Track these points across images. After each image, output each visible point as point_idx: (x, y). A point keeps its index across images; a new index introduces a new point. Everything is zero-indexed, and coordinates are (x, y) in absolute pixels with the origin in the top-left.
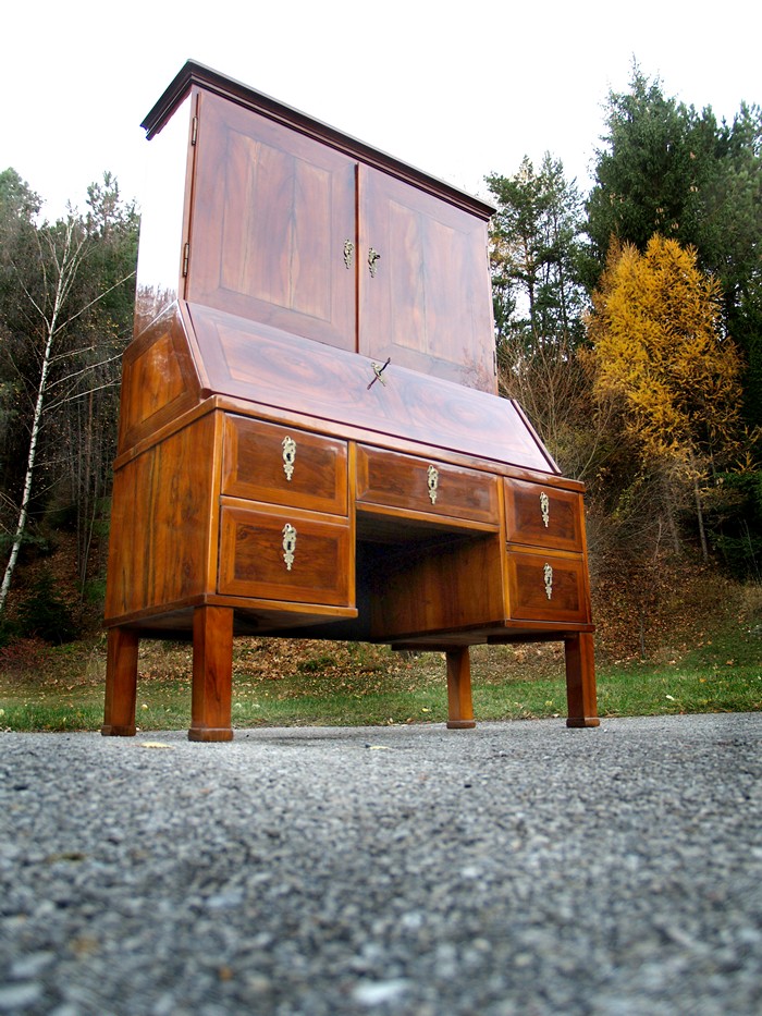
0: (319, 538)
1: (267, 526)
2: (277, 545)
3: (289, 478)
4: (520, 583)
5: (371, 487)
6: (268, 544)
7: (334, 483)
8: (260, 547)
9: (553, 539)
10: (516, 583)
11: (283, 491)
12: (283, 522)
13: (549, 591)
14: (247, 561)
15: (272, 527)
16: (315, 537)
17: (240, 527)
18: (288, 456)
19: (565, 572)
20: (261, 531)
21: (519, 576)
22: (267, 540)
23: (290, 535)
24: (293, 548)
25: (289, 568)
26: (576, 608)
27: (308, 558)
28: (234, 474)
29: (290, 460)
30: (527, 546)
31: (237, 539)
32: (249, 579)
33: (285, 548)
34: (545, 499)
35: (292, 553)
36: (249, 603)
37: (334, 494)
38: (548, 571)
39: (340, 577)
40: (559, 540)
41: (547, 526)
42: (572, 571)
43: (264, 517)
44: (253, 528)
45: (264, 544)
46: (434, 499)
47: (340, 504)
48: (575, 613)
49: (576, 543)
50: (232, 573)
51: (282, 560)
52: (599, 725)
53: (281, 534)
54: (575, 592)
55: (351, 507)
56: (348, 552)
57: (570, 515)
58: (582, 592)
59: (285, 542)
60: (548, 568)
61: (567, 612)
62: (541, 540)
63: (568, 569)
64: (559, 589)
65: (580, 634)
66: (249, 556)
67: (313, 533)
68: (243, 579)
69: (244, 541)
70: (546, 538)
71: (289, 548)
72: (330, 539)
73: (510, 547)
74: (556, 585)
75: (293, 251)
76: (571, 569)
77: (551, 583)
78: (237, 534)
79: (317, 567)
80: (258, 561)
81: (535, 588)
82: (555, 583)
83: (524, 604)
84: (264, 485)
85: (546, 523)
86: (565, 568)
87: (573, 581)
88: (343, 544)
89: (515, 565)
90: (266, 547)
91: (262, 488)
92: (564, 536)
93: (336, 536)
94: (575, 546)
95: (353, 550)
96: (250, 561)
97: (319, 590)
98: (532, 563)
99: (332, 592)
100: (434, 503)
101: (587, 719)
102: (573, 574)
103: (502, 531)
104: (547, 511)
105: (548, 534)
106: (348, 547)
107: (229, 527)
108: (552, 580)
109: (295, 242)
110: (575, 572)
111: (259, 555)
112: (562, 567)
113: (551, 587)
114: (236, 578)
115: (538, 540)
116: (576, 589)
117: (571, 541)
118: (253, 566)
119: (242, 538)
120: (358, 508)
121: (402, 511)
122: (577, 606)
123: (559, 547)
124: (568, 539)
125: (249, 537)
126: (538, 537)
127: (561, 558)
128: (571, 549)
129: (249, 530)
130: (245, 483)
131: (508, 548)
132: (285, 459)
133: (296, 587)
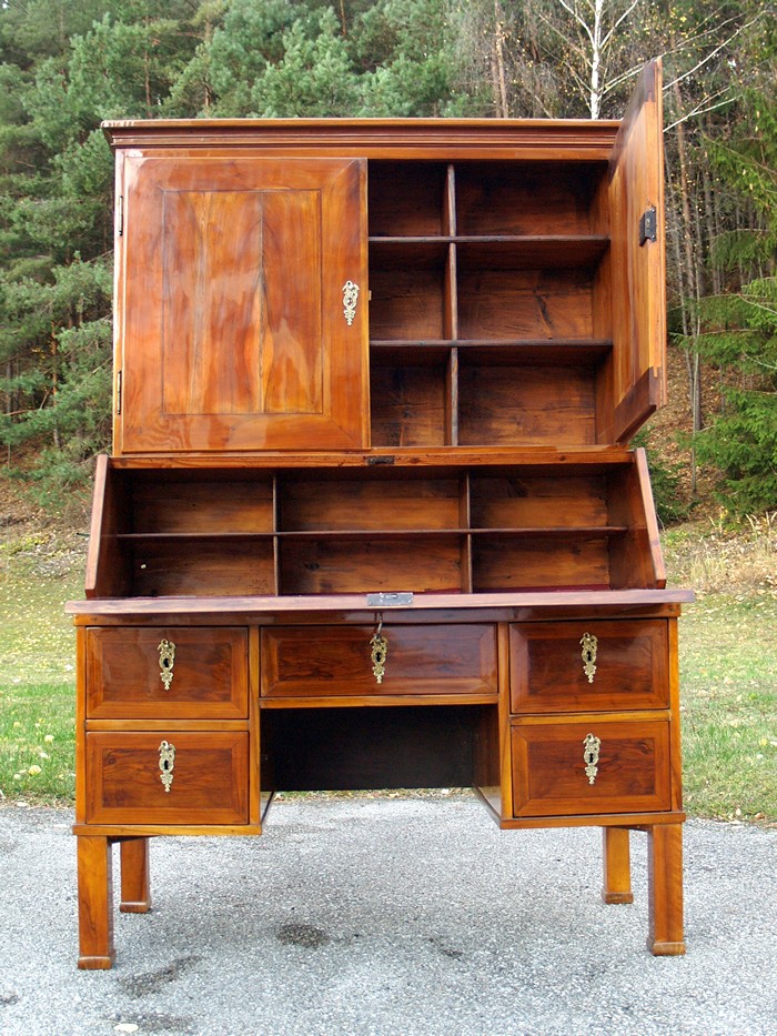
0: (206, 751)
1: (139, 747)
2: (152, 766)
3: (167, 688)
4: (533, 767)
5: (282, 678)
6: (141, 767)
7: (229, 683)
8: (131, 771)
9: (605, 697)
10: (525, 768)
11: (161, 703)
12: (158, 740)
13: (592, 772)
14: (113, 787)
15: (145, 747)
16: (199, 750)
17: (107, 752)
18: (166, 663)
19: (629, 741)
20: (132, 752)
21: (531, 756)
22: (140, 763)
23: (167, 754)
24: (171, 768)
25: (167, 790)
26: (650, 790)
27: (191, 776)
28: (101, 695)
29: (167, 666)
30: (551, 714)
31: (104, 765)
32: (118, 805)
33: (162, 768)
34: (589, 643)
35: (171, 773)
36: (123, 830)
37: (229, 695)
38: (592, 745)
39: (235, 793)
40: (618, 697)
41: (591, 681)
42: (644, 739)
43: (136, 737)
44: (122, 751)
45: (137, 766)
46: (379, 677)
47: (238, 707)
48: (646, 799)
49: (653, 697)
50: (99, 802)
51: (159, 782)
52: (683, 953)
53: (157, 754)
54: (649, 768)
55: (253, 707)
56: (245, 761)
57: (645, 655)
58: (665, 765)
59: (162, 762)
60: (592, 740)
61: (630, 799)
62: (577, 703)
63: (636, 736)
64: (612, 768)
65: (655, 827)
66: (119, 782)
67: (198, 747)
68: (113, 807)
69: (113, 766)
70: (590, 698)
71: (166, 768)
72: (221, 751)
73: (517, 721)
74: (608, 762)
75: (263, 330)
76: (641, 736)
77: (596, 760)
78: (104, 760)
79: (204, 784)
80: (130, 787)
81: (565, 771)
82: (607, 759)
83: (540, 795)
84: (135, 701)
85: (591, 677)
86: (631, 736)
87: (646, 752)
88: (238, 754)
89: (526, 743)
90: (139, 770)
91: (136, 704)
92: (628, 689)
93: (230, 746)
94: (651, 702)
95: (256, 757)
96: (120, 787)
97: (206, 810)
98: (561, 737)
99: (225, 810)
100: (379, 682)
101: (660, 945)
102: (647, 742)
103: (502, 701)
104: (594, 658)
105: (594, 692)
106: (246, 756)
107: (94, 754)
108: (600, 756)
109: (265, 316)
110: (652, 739)
111: (130, 779)
112: (624, 736)
113: (596, 766)
114: (104, 806)
115: (570, 703)
116: (652, 763)
117: (645, 696)
118: (123, 791)
119: (110, 763)
120: (263, 707)
121: (330, 701)
122: (653, 787)
123: (615, 707)
124: (637, 692)
125: (118, 761)
126: (573, 699)
127: (620, 722)
128: (645, 706)
129: (119, 754)
130: (111, 703)
131: (513, 723)
132: (162, 666)
133: (177, 809)
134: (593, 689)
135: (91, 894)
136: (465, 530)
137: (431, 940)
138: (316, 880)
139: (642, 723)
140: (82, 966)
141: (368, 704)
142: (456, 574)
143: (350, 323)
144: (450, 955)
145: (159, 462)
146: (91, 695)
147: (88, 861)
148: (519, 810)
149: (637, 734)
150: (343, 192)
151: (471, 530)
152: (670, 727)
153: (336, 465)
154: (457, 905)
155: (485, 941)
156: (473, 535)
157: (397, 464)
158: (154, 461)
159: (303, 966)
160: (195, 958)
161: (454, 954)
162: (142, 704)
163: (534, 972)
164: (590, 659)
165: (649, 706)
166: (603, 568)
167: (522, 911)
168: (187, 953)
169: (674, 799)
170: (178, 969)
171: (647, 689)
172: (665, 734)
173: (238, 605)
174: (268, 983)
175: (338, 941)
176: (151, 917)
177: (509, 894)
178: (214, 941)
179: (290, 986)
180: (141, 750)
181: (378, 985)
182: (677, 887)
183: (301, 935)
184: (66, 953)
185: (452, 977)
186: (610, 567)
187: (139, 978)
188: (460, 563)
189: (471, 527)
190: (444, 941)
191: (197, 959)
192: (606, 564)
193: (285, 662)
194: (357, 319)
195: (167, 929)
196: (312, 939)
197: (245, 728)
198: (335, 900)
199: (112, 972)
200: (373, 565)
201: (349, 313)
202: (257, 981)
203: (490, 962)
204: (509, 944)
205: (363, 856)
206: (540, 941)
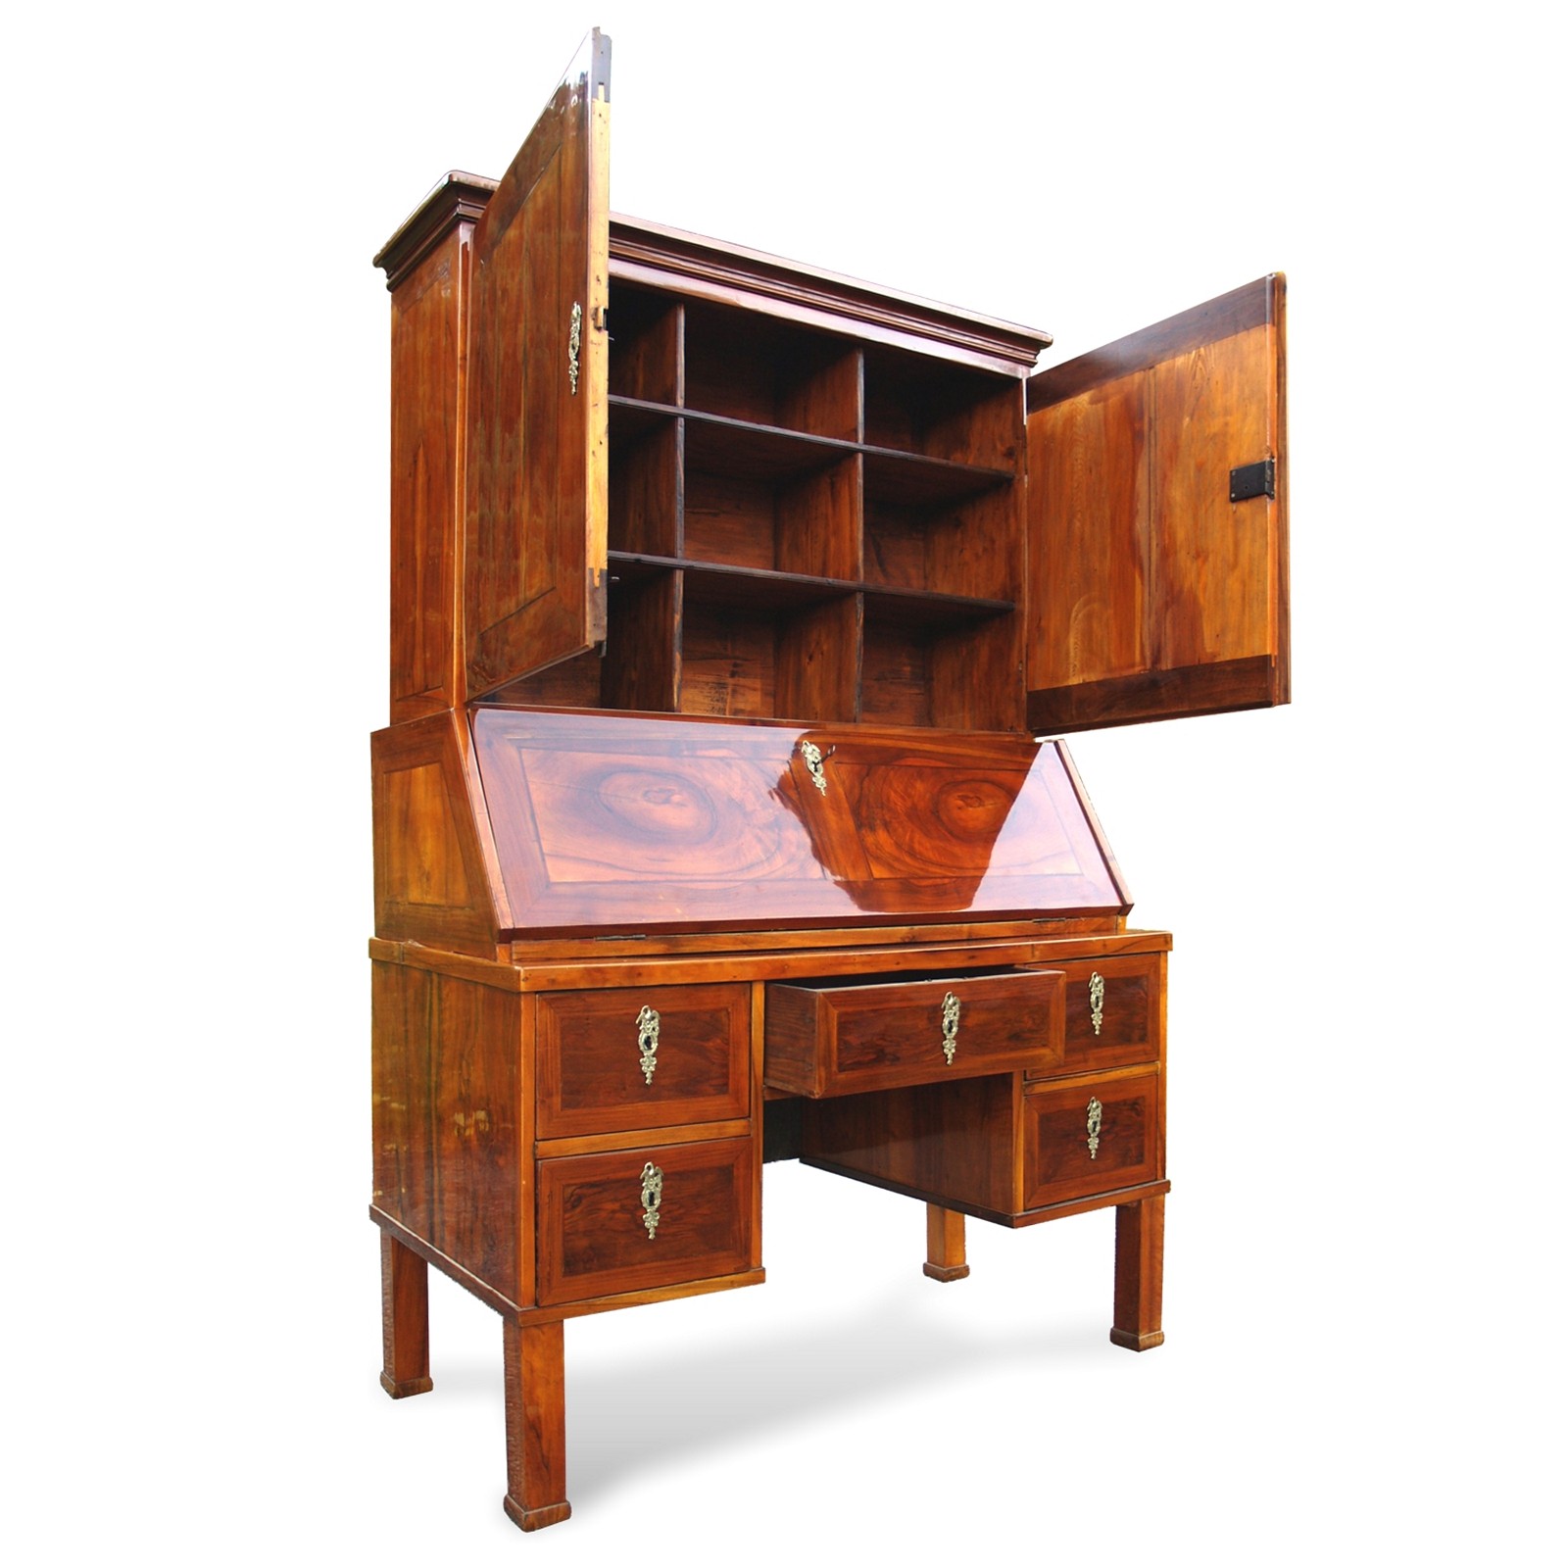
0: (702, 1172)
1: (612, 1176)
2: (632, 1203)
3: (649, 1081)
4: (1043, 1146)
6: (616, 1206)
7: (726, 1066)
8: (603, 1214)
9: (1107, 1052)
10: (1036, 1148)
11: (641, 1105)
12: (638, 1163)
13: (1093, 1143)
14: (582, 1243)
15: (621, 1175)
16: (693, 1171)
17: (569, 1190)
18: (648, 1042)
19: (1125, 1102)
20: (604, 1185)
21: (1042, 1132)
22: (616, 1200)
23: (652, 1183)
24: (658, 1201)
25: (652, 1236)
26: (1140, 1162)
27: (681, 1211)
28: (557, 1100)
29: (650, 1048)
30: (1059, 1078)
31: (565, 1211)
32: (587, 1270)
33: (646, 1204)
34: (1097, 985)
35: (657, 1210)
37: (727, 1084)
38: (1095, 1111)
39: (737, 1227)
40: (1119, 1050)
41: (1098, 1032)
42: (1137, 1098)
43: (609, 1162)
44: (592, 1185)
45: (610, 1206)
47: (738, 1099)
48: (1137, 1169)
49: (1148, 1047)
50: (559, 1269)
51: (642, 1225)
52: (1161, 1341)
53: (637, 1184)
54: (1140, 1132)
55: (756, 1099)
58: (1152, 1127)
59: (645, 1194)
60: (1095, 1105)
61: (1124, 1171)
62: (1085, 1061)
63: (1131, 1096)
64: (1112, 1137)
65: (1143, 1202)
66: (588, 1233)
67: (691, 1167)
68: (578, 1274)
69: (577, 1211)
70: (1095, 1053)
71: (651, 1203)
72: (722, 1169)
73: (1031, 1089)
74: (1107, 1130)
76: (1136, 1095)
77: (1098, 1129)
78: (565, 1202)
79: (698, 1220)
80: (602, 1239)
81: (1070, 1147)
82: (1106, 1127)
83: (1048, 1180)
84: (606, 1105)
85: (1098, 1027)
86: (1127, 1096)
87: (1138, 1115)
88: (740, 1171)
89: (1038, 1117)
90: (614, 1212)
91: (603, 1110)
92: (1128, 1040)
93: (729, 1160)
94: (1145, 1053)
95: (759, 1172)
96: (588, 1241)
97: (701, 1258)
98: (1070, 1105)
99: (724, 1254)
102: (1139, 1101)
104: (1100, 1006)
105: (1098, 1046)
106: (749, 1171)
107: (551, 1195)
108: (1101, 1124)
110: (1144, 1097)
111: (602, 1227)
112: (1120, 1097)
113: (1097, 1136)
114: (565, 1274)
116: (1142, 1126)
117: (1140, 1047)
118: (593, 1248)
119: (574, 1207)
122: (1142, 1155)
123: (1117, 1063)
124: (1135, 1042)
125: (585, 1202)
126: (1081, 1057)
127: (1118, 1081)
128: (1139, 1059)
129: (585, 1191)
130: (575, 1111)
131: (1027, 1092)
132: (642, 1047)
133: (664, 1263)
134: (1098, 1043)
139: (1136, 1080)
146: (543, 1102)
147: (538, 1364)
148: (1030, 1200)
149: (1132, 1094)
152: (1159, 1081)
162: (616, 1109)
164: (1096, 1007)
165: (1144, 1058)
169: (1159, 1165)
171: (1143, 1039)
172: (1153, 1091)
180: (618, 1181)
182: (1159, 1267)
197: (746, 1130)
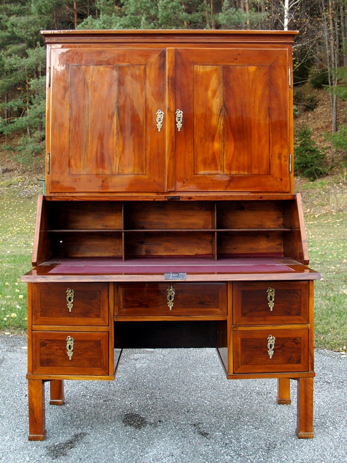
0: (89, 341)
1: (57, 338)
2: (63, 348)
3: (70, 311)
4: (243, 350)
5: (125, 307)
6: (58, 348)
7: (100, 309)
8: (53, 350)
9: (278, 318)
10: (239, 351)
11: (68, 318)
12: (66, 336)
13: (271, 353)
14: (44, 357)
15: (60, 339)
16: (86, 341)
17: (42, 341)
18: (70, 299)
19: (289, 338)
20: (53, 341)
21: (242, 345)
22: (57, 346)
23: (70, 342)
24: (72, 349)
25: (70, 359)
26: (299, 362)
27: (82, 352)
28: (39, 314)
29: (70, 301)
30: (251, 326)
31: (41, 347)
32: (48, 366)
33: (68, 349)
34: (271, 292)
35: (72, 351)
36: (49, 377)
37: (100, 314)
38: (271, 340)
39: (102, 360)
40: (284, 318)
41: (271, 310)
42: (296, 338)
43: (56, 334)
44: (49, 340)
46: (171, 307)
47: (104, 320)
48: (296, 366)
49: (301, 318)
50: (39, 364)
51: (67, 355)
52: (313, 437)
53: (65, 342)
54: (299, 351)
55: (111, 320)
56: (107, 346)
57: (297, 298)
58: (306, 350)
59: (68, 346)
60: (271, 338)
61: (289, 365)
62: (265, 320)
63: (292, 336)
64: (281, 351)
65: (300, 379)
66: (48, 355)
67: (85, 339)
68: (45, 366)
69: (45, 347)
70: (271, 318)
71: (70, 349)
72: (96, 341)
73: (236, 328)
74: (278, 349)
75: (118, 133)
76: (295, 336)
77: (273, 347)
78: (41, 344)
79: (88, 357)
80: (53, 357)
81: (258, 352)
82: (278, 347)
83: (246, 363)
84: (56, 317)
85: (271, 308)
86: (290, 336)
87: (297, 344)
88: (103, 343)
89: (240, 339)
90: (57, 349)
91: (55, 318)
92: (289, 314)
93: (99, 339)
94: (300, 320)
95: (112, 344)
96: (48, 357)
97: (89, 368)
98: (256, 336)
99: (97, 369)
100: (171, 309)
101: (302, 433)
102: (298, 339)
103: (229, 319)
104: (273, 299)
105: (272, 315)
106: (107, 343)
107: (36, 341)
108: (275, 345)
109: (119, 127)
110: (300, 338)
111: (53, 354)
112: (286, 336)
113: (273, 350)
114: (41, 366)
115: (262, 320)
116: (299, 349)
117: (297, 317)
118: (50, 359)
119: (43, 346)
120: (115, 320)
121: (147, 318)
122: (300, 360)
123: (283, 323)
124: (293, 315)
125: (47, 345)
126: (263, 319)
127: (285, 330)
128: (297, 322)
129: (47, 342)
130: (44, 318)
131: (234, 329)
132: (68, 300)
133: (75, 368)
134: (272, 314)
135: (35, 405)
136: (214, 230)
137: (195, 425)
138: (143, 385)
139: (296, 330)
140: (30, 439)
141: (165, 320)
142: (210, 247)
143: (159, 131)
144: (203, 435)
145: (67, 198)
146: (34, 314)
147: (33, 391)
148: (236, 370)
149: (293, 335)
150: (157, 66)
151: (217, 230)
152: (309, 332)
153: (152, 200)
154: (208, 403)
155: (220, 426)
156: (218, 232)
157: (181, 200)
158: (65, 198)
159: (134, 440)
160: (84, 433)
161: (204, 434)
162: (59, 318)
163: (242, 446)
164: (271, 300)
165: (299, 322)
166: (281, 244)
167: (238, 408)
168: (80, 431)
169: (310, 366)
170: (75, 441)
171: (299, 314)
172: (306, 335)
173: (103, 279)
174: (116, 451)
175: (151, 424)
176: (64, 407)
177: (233, 396)
178: (93, 423)
179: (127, 452)
180: (58, 340)
181: (168, 453)
183: (134, 420)
184: (24, 430)
185: (203, 449)
186: (284, 244)
187: (57, 446)
188: (212, 242)
189: (217, 229)
190: (200, 426)
191: (85, 434)
192: (282, 242)
193: (126, 299)
194: (163, 128)
195: (71, 415)
196: (139, 423)
197: (107, 330)
198: (151, 398)
199: (44, 442)
200: (170, 242)
201: (159, 125)
202: (112, 449)
203: (221, 439)
204: (231, 428)
205: (166, 370)
206: (246, 427)
